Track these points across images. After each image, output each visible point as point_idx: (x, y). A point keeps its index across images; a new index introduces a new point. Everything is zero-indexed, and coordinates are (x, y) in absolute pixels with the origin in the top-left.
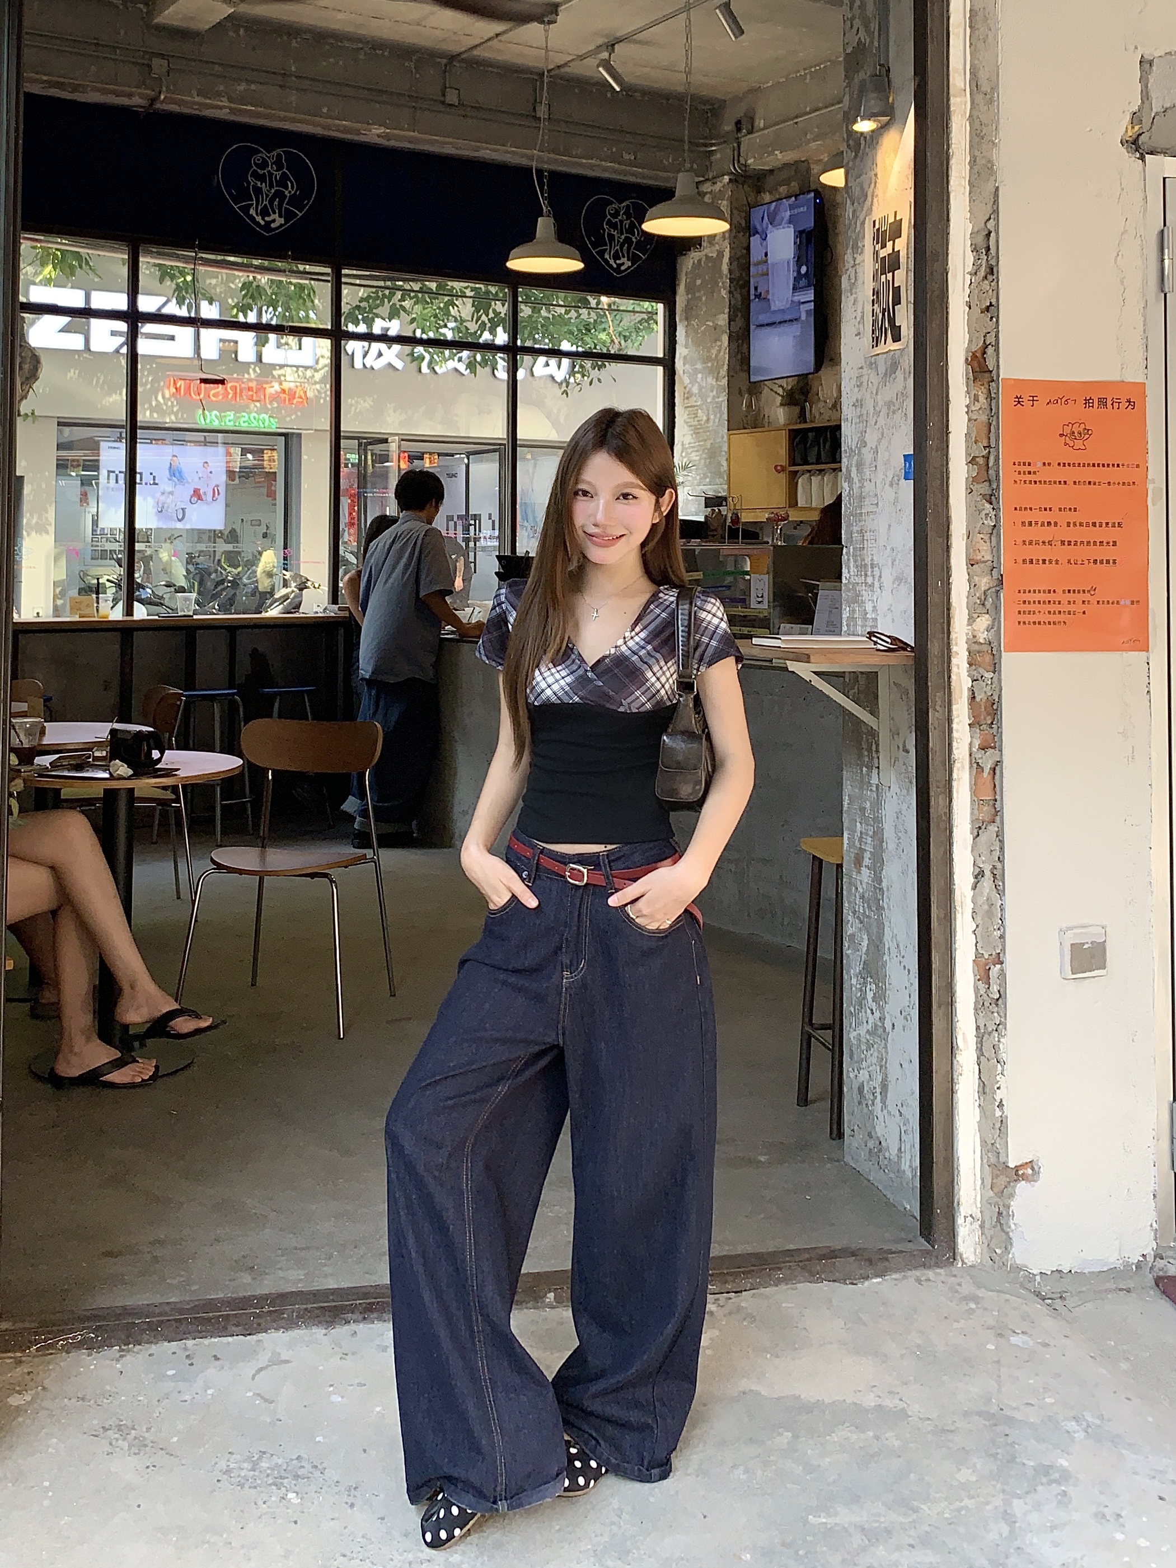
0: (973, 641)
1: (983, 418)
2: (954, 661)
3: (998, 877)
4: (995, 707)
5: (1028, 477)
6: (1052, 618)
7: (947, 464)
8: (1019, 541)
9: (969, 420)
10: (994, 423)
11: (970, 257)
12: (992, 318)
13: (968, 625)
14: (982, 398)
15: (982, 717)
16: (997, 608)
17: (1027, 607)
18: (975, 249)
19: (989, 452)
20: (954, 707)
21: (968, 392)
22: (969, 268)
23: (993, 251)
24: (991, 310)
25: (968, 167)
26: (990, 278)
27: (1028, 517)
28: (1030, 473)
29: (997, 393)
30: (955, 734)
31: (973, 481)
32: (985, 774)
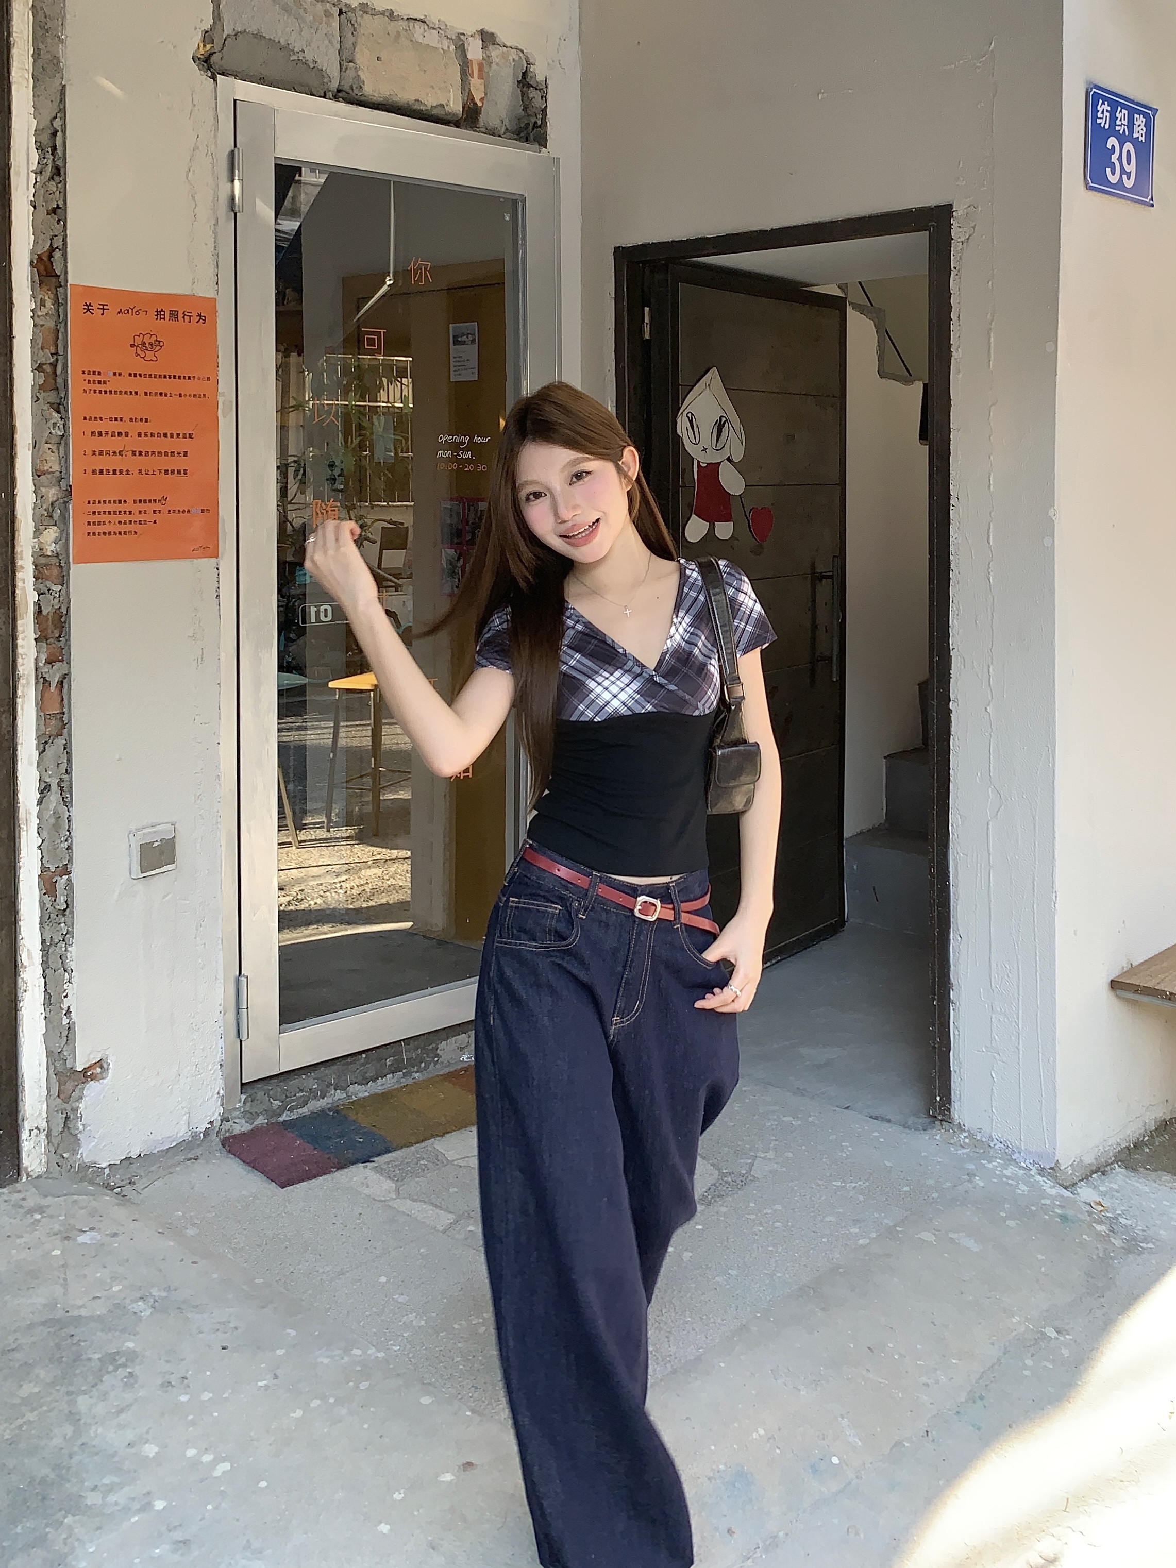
0: (39, 554)
1: (51, 324)
2: (19, 575)
3: (65, 790)
4: (63, 620)
5: (98, 387)
6: (123, 528)
7: (11, 370)
8: (89, 452)
9: (35, 325)
10: (62, 330)
11: (35, 156)
12: (59, 220)
13: (34, 538)
14: (49, 304)
15: (50, 631)
16: (64, 518)
17: (97, 518)
18: (40, 147)
19: (57, 360)
20: (19, 623)
21: (33, 296)
22: (34, 166)
23: (59, 151)
24: (58, 212)
25: (31, 59)
26: (57, 179)
27: (97, 426)
28: (99, 382)
29: (65, 299)
30: (20, 650)
31: (38, 390)
32: (52, 689)
